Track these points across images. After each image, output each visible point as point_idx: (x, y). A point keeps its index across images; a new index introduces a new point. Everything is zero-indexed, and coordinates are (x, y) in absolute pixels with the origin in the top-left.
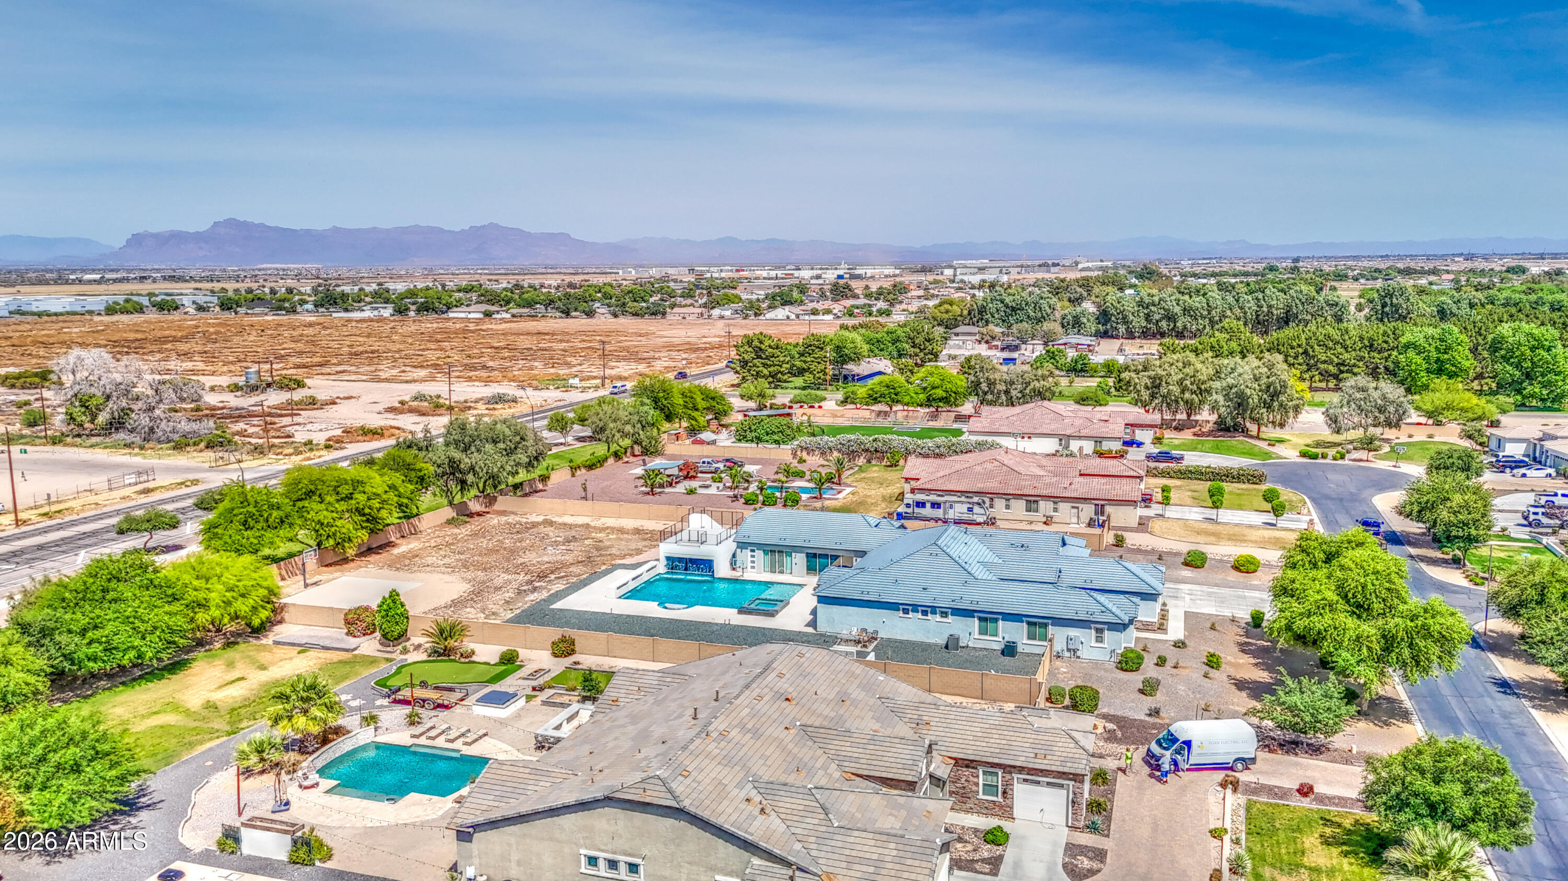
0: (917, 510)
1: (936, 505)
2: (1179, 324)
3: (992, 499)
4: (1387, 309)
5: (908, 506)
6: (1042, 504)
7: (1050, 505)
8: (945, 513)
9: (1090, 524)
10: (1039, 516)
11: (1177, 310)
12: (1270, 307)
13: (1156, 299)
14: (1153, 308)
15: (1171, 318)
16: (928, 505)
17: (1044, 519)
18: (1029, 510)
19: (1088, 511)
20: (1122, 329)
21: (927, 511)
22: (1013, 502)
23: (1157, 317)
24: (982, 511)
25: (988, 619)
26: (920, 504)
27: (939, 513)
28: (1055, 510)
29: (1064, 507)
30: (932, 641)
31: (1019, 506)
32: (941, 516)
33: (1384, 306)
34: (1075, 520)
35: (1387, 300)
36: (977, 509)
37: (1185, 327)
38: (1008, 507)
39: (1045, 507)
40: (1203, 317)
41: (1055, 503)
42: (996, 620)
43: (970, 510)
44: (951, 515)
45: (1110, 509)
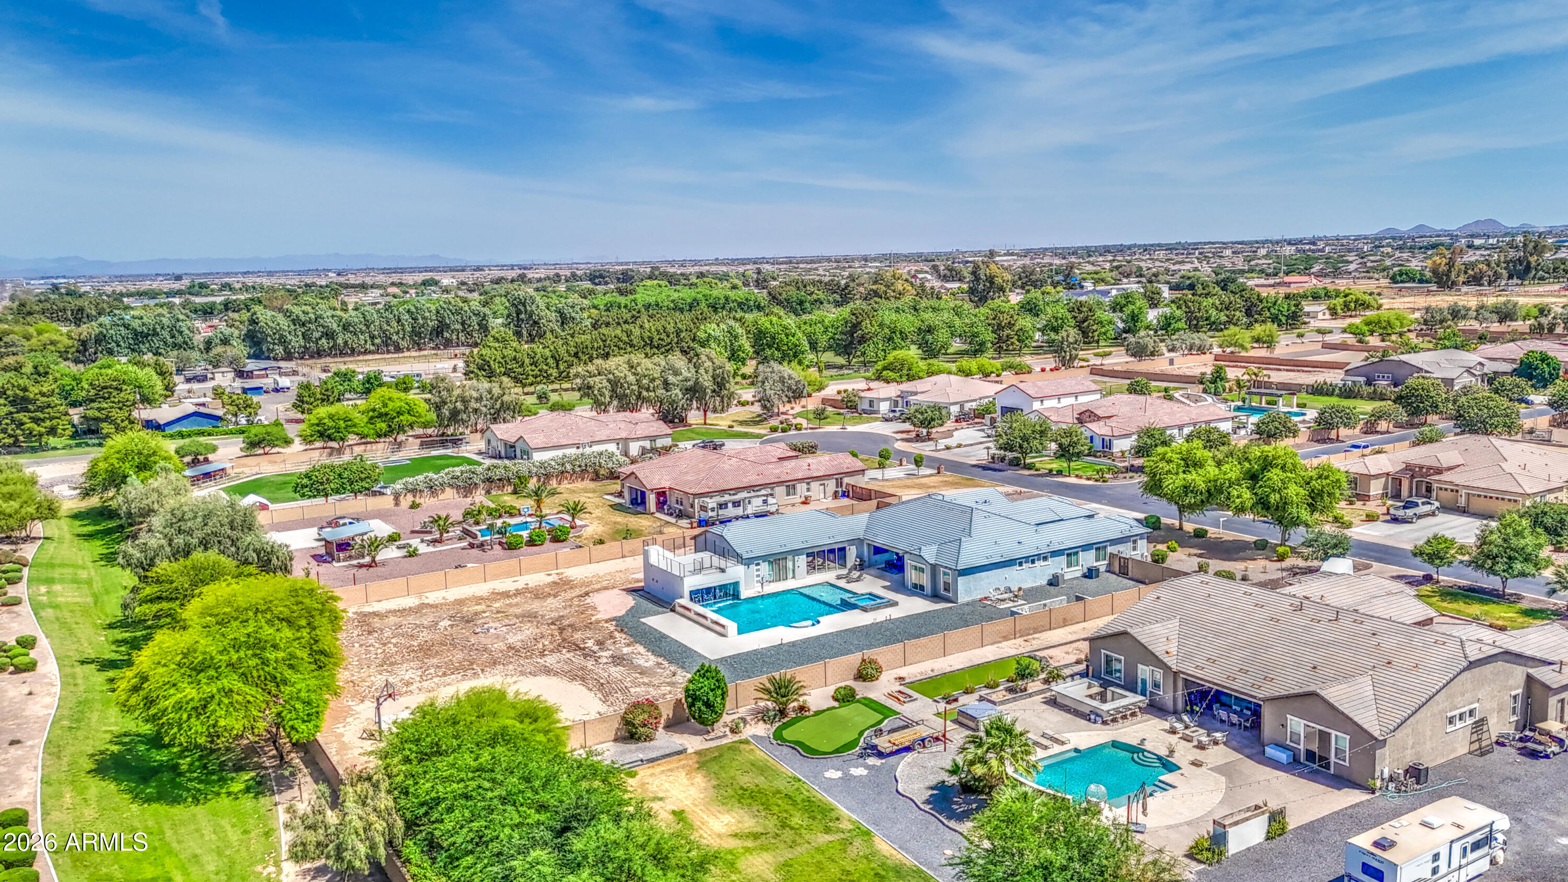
0: (721, 512)
1: (736, 504)
2: (340, 341)
4: (522, 316)
5: (713, 510)
6: (798, 486)
7: (804, 486)
8: (744, 509)
9: (836, 496)
10: (797, 499)
11: (335, 326)
12: (424, 318)
13: (313, 316)
14: (313, 327)
15: (329, 335)
16: (730, 505)
17: (803, 499)
18: (788, 494)
19: (831, 485)
20: (280, 350)
21: (731, 511)
23: (317, 335)
24: (774, 501)
25: (1071, 554)
26: (722, 506)
27: (739, 511)
28: (808, 490)
29: (815, 485)
30: (1038, 584)
31: (780, 490)
32: (741, 514)
33: (518, 315)
34: (822, 496)
35: (521, 307)
36: (771, 500)
37: (346, 343)
39: (801, 488)
40: (362, 332)
41: (808, 484)
42: (1077, 553)
43: (765, 502)
44: (750, 510)
45: (846, 480)
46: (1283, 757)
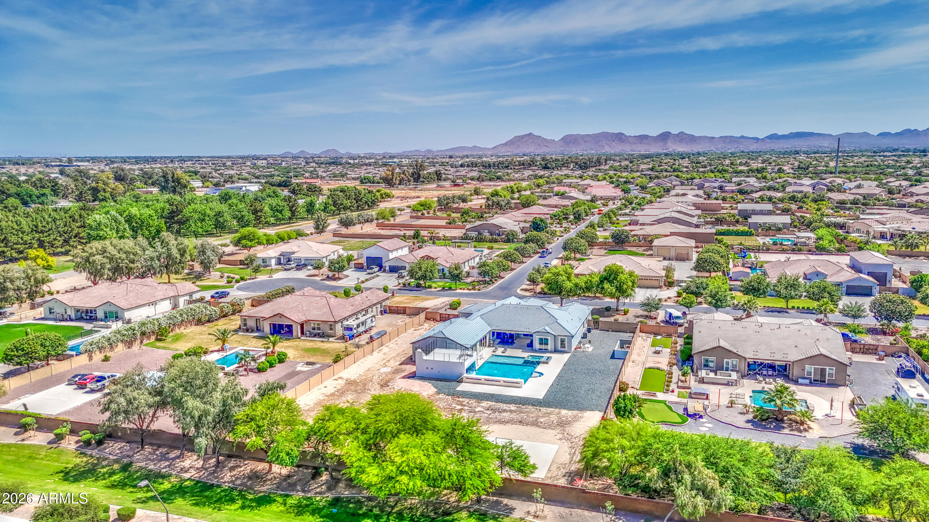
5: (355, 329)
6: (369, 310)
16: (361, 325)
19: (379, 307)
21: (361, 329)
27: (364, 328)
28: (372, 312)
41: (372, 308)
43: (372, 321)
44: (367, 327)
45: (384, 304)
46: (807, 381)
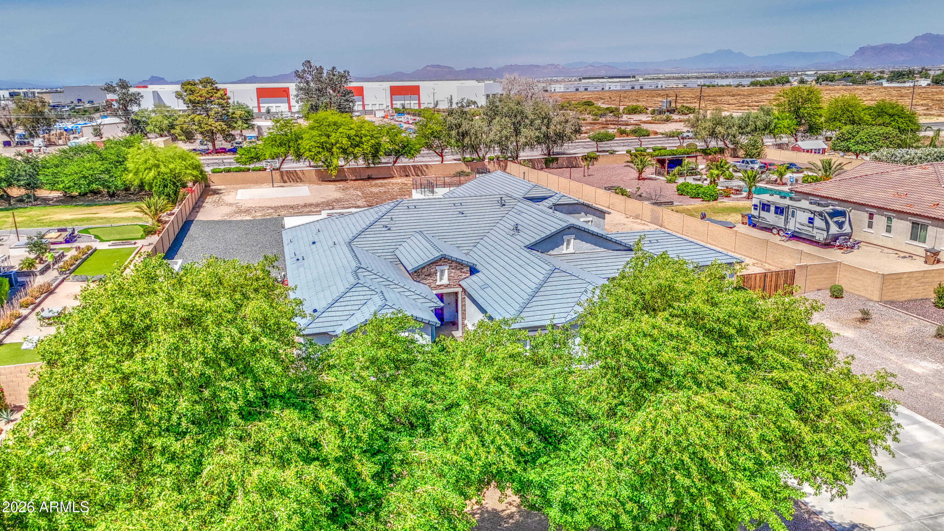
0: (763, 214)
1: (779, 210)
3: (871, 216)
5: (755, 207)
6: (932, 230)
8: (786, 221)
10: (922, 249)
16: (772, 209)
18: (914, 237)
21: (770, 218)
22: (897, 224)
24: (823, 225)
26: (765, 207)
27: (779, 221)
32: (782, 225)
36: (819, 222)
38: (889, 229)
39: (934, 234)
43: (811, 220)
44: (792, 226)
